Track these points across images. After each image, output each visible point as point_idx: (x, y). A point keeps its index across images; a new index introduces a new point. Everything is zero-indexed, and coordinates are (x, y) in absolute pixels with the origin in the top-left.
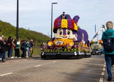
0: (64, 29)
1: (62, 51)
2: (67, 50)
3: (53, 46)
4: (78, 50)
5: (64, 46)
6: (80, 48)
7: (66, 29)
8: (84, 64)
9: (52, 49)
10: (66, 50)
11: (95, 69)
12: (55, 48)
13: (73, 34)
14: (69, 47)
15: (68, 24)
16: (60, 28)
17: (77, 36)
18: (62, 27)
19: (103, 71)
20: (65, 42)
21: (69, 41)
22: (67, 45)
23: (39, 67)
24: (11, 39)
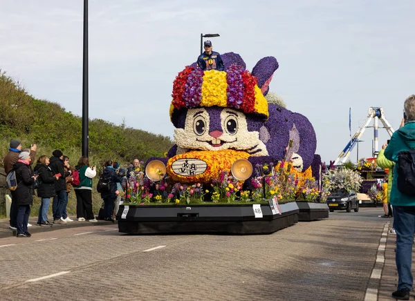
0: (215, 109)
1: (201, 202)
2: (223, 195)
3: (167, 181)
4: (270, 195)
5: (211, 181)
6: (277, 188)
7: (222, 108)
8: (311, 242)
9: (161, 192)
10: (217, 195)
11: (349, 259)
12: (173, 191)
13: (250, 130)
14: (231, 186)
15: (228, 90)
16: (198, 106)
17: (267, 136)
18: (205, 101)
19: (375, 265)
20: (216, 164)
21: (233, 160)
22: (222, 176)
23: (158, 252)
24: (61, 158)
